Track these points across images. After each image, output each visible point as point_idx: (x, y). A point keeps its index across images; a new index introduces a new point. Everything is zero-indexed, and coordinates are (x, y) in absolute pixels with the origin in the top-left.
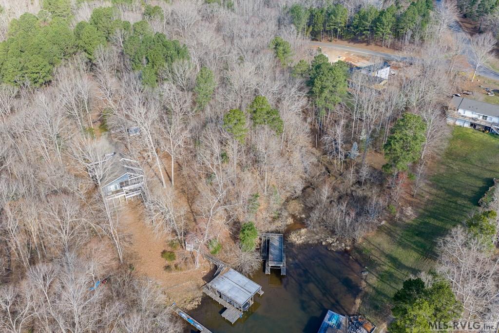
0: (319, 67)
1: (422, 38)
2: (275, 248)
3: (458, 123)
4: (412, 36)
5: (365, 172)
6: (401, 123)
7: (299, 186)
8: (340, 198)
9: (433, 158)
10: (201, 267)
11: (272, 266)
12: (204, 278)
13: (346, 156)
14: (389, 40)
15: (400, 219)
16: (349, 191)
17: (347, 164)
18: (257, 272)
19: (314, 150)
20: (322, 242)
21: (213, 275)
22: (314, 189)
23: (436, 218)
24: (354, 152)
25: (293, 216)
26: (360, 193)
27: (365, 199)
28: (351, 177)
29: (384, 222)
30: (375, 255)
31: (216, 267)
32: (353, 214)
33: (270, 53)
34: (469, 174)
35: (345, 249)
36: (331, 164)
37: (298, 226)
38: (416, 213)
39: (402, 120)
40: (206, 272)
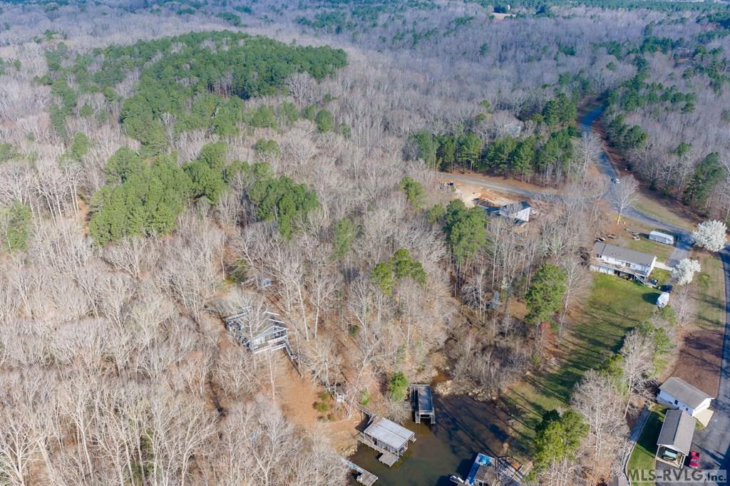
0: (455, 213)
1: (564, 174)
2: (423, 397)
3: (602, 270)
4: (554, 171)
5: (507, 323)
6: (541, 274)
7: (443, 337)
8: (484, 349)
9: (578, 307)
10: (354, 417)
11: (422, 416)
12: (357, 428)
13: (488, 306)
14: (529, 174)
15: (544, 370)
16: (492, 343)
17: (489, 316)
18: (408, 420)
19: (455, 301)
20: (468, 393)
21: (365, 423)
22: (456, 341)
23: (579, 368)
24: (496, 302)
25: (438, 368)
26: (503, 343)
27: (509, 350)
28: (493, 328)
29: (528, 373)
30: (520, 404)
31: (368, 417)
32: (497, 365)
33: (401, 194)
34: (612, 324)
35: (491, 400)
36: (472, 314)
37: (443, 378)
38: (560, 363)
39: (542, 271)
40: (357, 422)
